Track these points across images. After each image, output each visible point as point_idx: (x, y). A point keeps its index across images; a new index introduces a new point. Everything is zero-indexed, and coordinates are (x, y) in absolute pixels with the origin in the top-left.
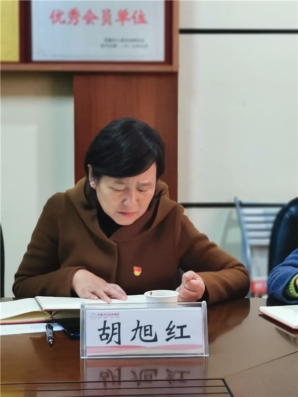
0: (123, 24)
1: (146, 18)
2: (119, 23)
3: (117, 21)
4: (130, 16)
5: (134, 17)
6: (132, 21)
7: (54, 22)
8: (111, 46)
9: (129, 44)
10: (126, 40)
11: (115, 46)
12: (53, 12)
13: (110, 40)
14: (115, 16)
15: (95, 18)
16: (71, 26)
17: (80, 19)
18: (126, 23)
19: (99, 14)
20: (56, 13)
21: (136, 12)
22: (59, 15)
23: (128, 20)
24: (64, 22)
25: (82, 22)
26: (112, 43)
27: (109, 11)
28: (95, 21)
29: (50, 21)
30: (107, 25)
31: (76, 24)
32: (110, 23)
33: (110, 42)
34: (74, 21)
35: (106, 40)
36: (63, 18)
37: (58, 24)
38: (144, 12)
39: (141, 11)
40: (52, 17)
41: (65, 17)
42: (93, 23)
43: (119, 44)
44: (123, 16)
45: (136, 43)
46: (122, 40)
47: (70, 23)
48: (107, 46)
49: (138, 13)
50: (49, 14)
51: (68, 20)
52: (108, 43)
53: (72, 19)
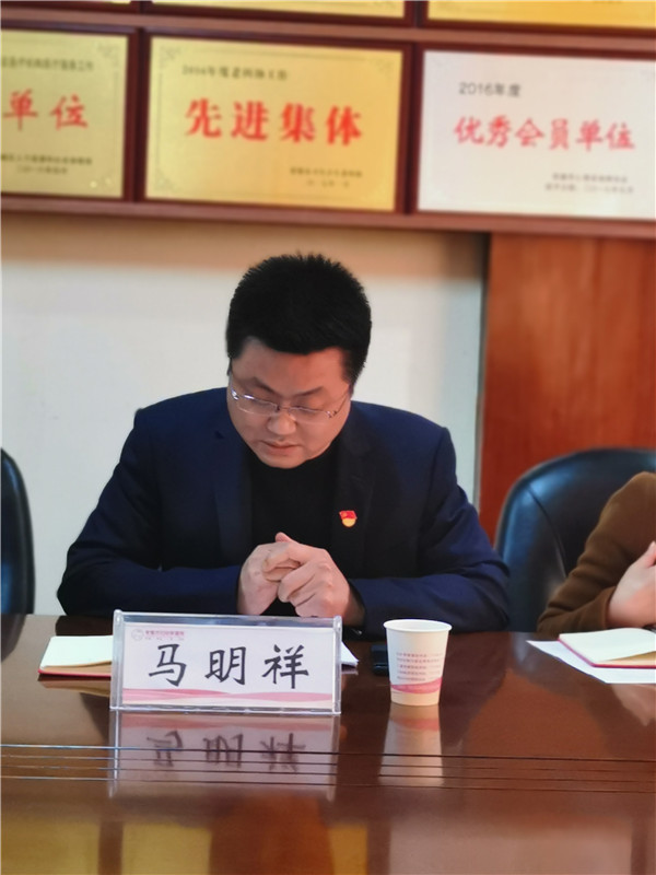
0: (589, 148)
1: (633, 138)
2: (584, 145)
3: (579, 141)
4: (602, 133)
5: (610, 136)
6: (606, 143)
7: (462, 140)
8: (564, 188)
9: (599, 184)
10: (594, 178)
11: (572, 188)
12: (462, 120)
13: (564, 177)
14: (574, 133)
15: (539, 134)
16: (494, 147)
17: (510, 135)
18: (594, 145)
19: (547, 129)
20: (467, 123)
21: (614, 126)
22: (471, 128)
23: (599, 140)
24: (480, 140)
25: (514, 141)
26: (568, 182)
27: (565, 122)
28: (538, 140)
29: (456, 137)
30: (560, 148)
31: (502, 144)
32: (565, 145)
33: (563, 181)
34: (499, 139)
35: (555, 176)
36: (478, 133)
37: (469, 143)
38: (629, 127)
39: (624, 126)
40: (459, 130)
41: (483, 131)
42: (534, 145)
43: (581, 185)
44: (590, 133)
45: (611, 184)
46: (587, 178)
47: (491, 142)
48: (557, 186)
49: (619, 129)
50: (455, 124)
51: (488, 136)
52: (560, 182)
53: (495, 135)
